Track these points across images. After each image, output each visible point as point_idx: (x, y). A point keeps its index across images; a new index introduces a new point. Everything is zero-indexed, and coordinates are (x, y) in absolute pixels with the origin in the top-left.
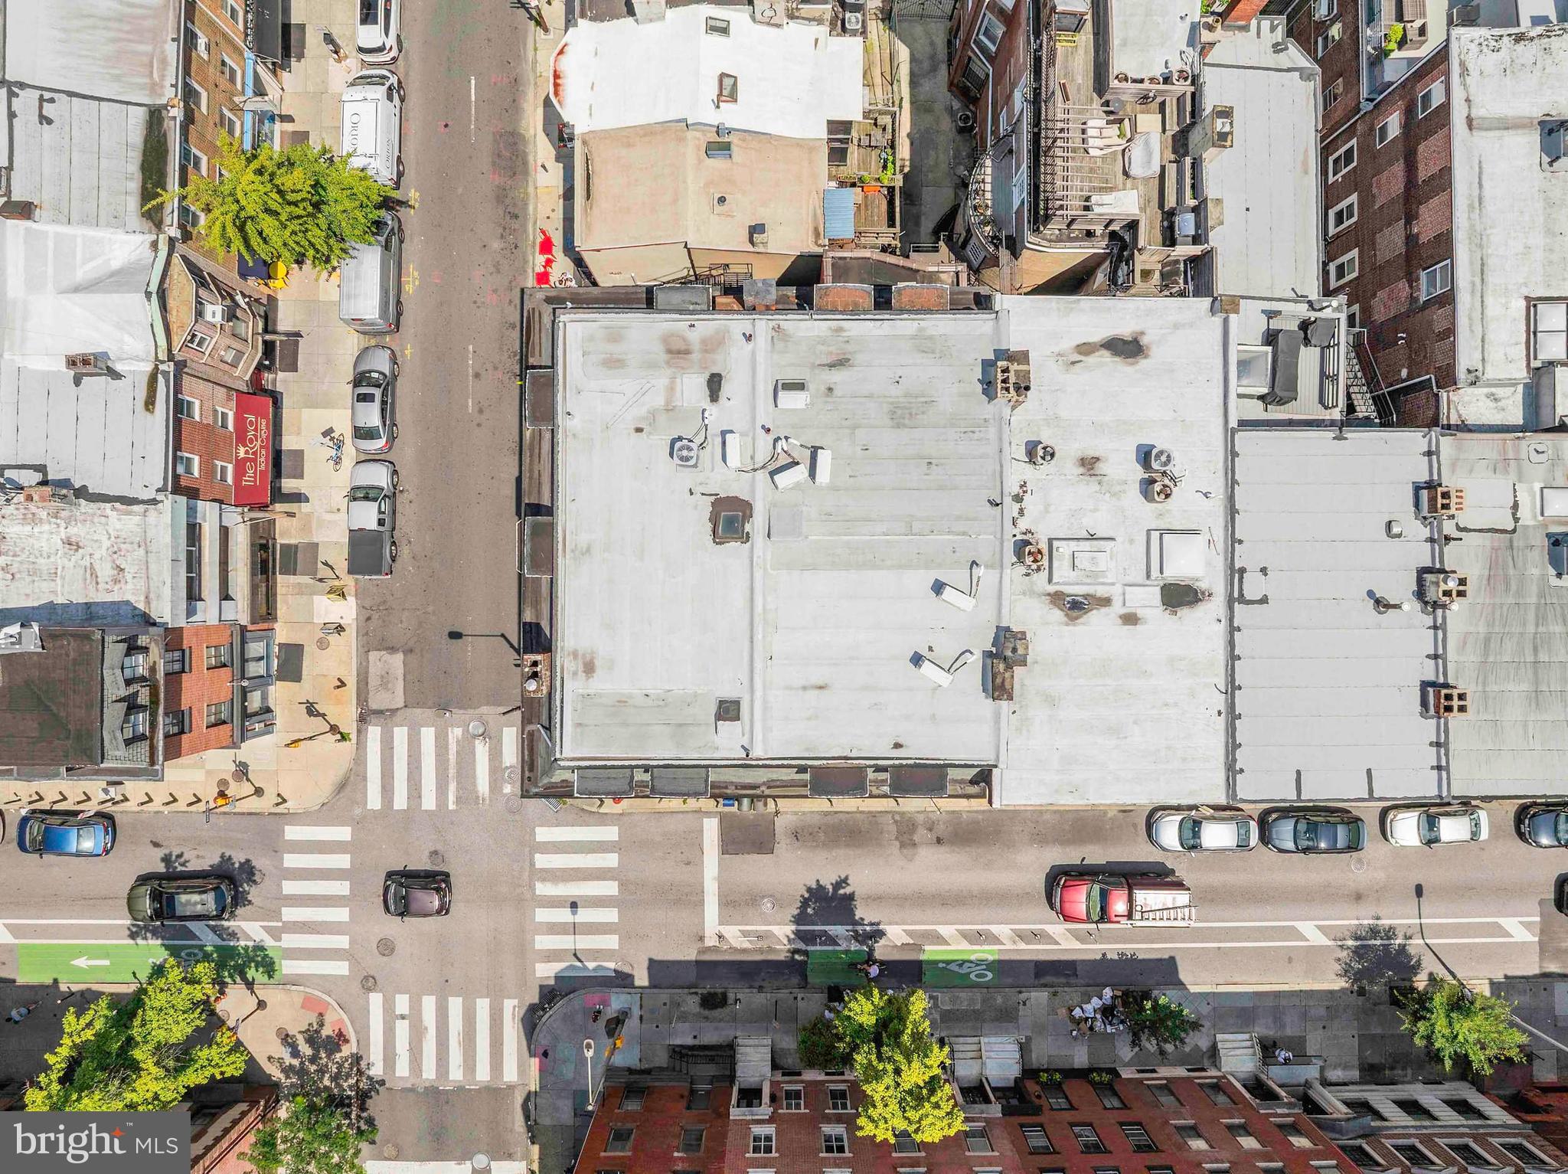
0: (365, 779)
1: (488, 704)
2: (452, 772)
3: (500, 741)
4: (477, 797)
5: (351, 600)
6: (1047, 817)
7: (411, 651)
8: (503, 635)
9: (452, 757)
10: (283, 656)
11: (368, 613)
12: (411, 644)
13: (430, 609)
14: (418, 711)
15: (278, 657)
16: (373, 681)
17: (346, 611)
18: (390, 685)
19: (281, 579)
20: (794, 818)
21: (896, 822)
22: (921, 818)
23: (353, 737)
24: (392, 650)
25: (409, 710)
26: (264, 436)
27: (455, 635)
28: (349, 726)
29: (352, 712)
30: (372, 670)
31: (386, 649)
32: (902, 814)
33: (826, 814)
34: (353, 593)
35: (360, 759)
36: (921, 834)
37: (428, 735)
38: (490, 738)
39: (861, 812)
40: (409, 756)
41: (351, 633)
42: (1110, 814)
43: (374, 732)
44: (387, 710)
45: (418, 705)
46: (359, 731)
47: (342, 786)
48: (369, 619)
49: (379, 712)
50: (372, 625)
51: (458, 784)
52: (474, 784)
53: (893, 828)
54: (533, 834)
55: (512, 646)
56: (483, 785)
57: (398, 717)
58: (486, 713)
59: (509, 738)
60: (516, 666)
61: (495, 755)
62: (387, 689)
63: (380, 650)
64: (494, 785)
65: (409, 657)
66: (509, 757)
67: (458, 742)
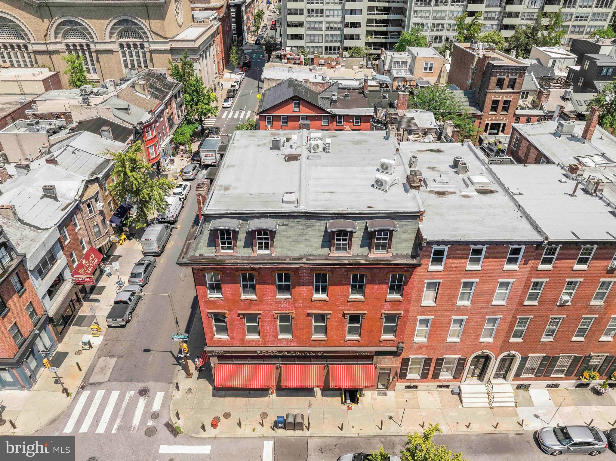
0: (69, 417)
1: (153, 381)
2: (121, 413)
3: (154, 398)
4: (131, 427)
5: (101, 338)
6: (473, 438)
7: (122, 357)
8: (171, 352)
9: (124, 405)
10: (56, 356)
11: (106, 342)
12: (123, 354)
13: (138, 340)
14: (114, 383)
15: (53, 357)
16: (97, 369)
17: (97, 341)
18: (104, 372)
19: (72, 327)
20: (320, 440)
21: (382, 442)
22: (397, 440)
23: (73, 395)
24: (113, 356)
25: (109, 383)
26: (95, 264)
27: (147, 351)
28: (73, 390)
29: (78, 383)
30: (98, 365)
31: (110, 356)
32: (385, 437)
33: (339, 437)
34: (104, 333)
35: (71, 408)
36: (398, 449)
37: (115, 394)
38: (149, 397)
39: (361, 437)
40: (100, 404)
41: (94, 350)
42: (511, 436)
43: (86, 393)
44: (98, 383)
45: (115, 380)
46: (78, 393)
47: (53, 421)
48: (106, 344)
49: (93, 384)
50: (107, 346)
51: (122, 419)
52: (132, 420)
54: (157, 449)
55: (173, 356)
56: (136, 421)
57: (103, 386)
58: (151, 385)
59: (159, 397)
60: (173, 364)
61: (149, 405)
62: (102, 373)
63: (106, 357)
64: (143, 421)
65: (120, 359)
66: (156, 406)
67: (130, 398)
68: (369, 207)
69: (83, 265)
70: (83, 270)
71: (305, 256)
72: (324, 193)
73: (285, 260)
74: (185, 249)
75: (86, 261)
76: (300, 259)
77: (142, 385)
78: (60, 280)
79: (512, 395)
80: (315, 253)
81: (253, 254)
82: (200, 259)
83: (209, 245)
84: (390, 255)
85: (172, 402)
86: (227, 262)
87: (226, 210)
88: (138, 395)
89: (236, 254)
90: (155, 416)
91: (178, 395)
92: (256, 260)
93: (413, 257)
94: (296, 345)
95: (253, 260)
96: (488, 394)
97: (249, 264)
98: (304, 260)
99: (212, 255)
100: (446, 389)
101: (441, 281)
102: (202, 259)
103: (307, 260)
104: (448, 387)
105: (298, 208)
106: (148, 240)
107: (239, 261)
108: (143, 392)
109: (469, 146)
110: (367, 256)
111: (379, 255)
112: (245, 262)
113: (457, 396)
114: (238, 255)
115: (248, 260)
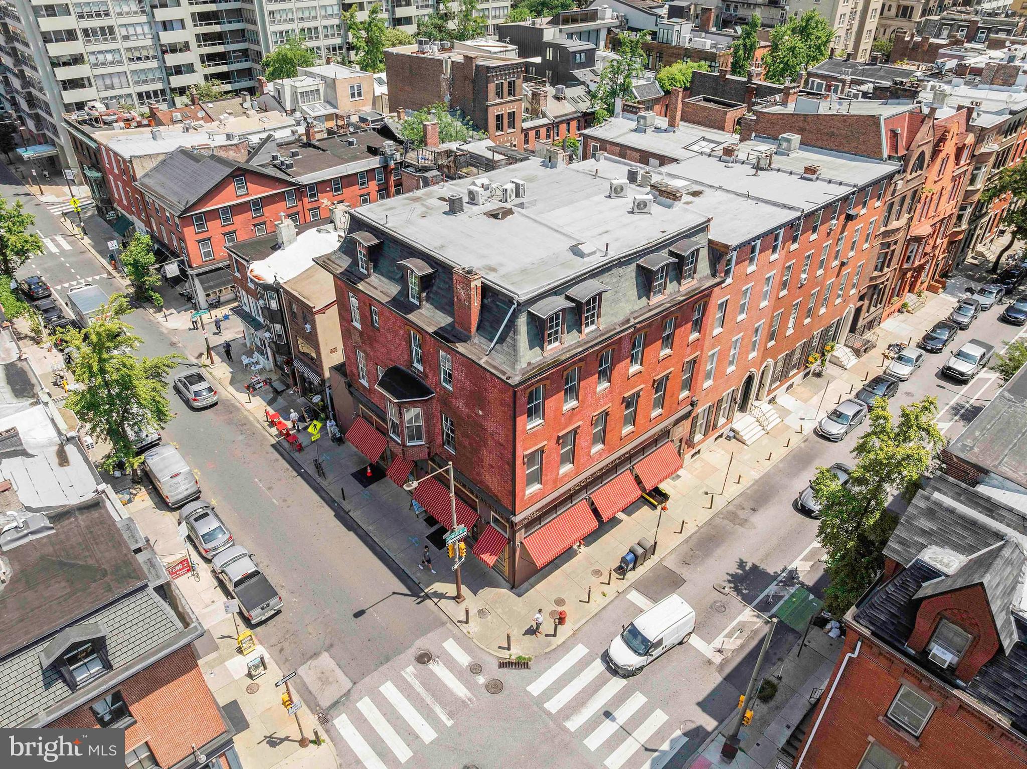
0: (358, 763)
1: (418, 637)
2: (428, 699)
3: (446, 653)
4: (463, 702)
6: (781, 465)
7: (332, 645)
8: (394, 593)
9: (420, 689)
11: (279, 647)
12: (327, 642)
13: (328, 612)
14: (367, 679)
16: (314, 687)
18: (331, 679)
20: (673, 556)
21: (723, 518)
22: (731, 508)
23: (326, 737)
24: (316, 655)
25: (357, 685)
27: (359, 614)
28: (316, 731)
30: (308, 679)
31: (311, 657)
32: (720, 512)
33: (686, 541)
34: (257, 640)
35: (343, 750)
36: (742, 514)
37: (389, 690)
38: (438, 657)
39: (702, 527)
40: (385, 714)
41: (273, 669)
42: (803, 445)
43: (342, 723)
44: (341, 697)
45: (364, 675)
46: (327, 731)
48: (281, 650)
49: (335, 704)
50: (286, 652)
51: (441, 704)
52: (453, 694)
53: (726, 522)
54: (528, 694)
55: (406, 595)
56: (460, 690)
57: (354, 695)
58: (423, 644)
59: (451, 647)
60: (418, 603)
61: (451, 664)
62: (331, 683)
63: (305, 663)
64: (470, 686)
65: (333, 650)
66: (464, 659)
67: (416, 676)
68: (663, 232)
71: (630, 315)
73: (615, 329)
76: (628, 321)
77: (412, 653)
79: (773, 411)
80: (636, 308)
81: (583, 336)
82: (531, 370)
83: (531, 347)
84: (695, 281)
85: (475, 640)
86: (563, 358)
87: (540, 288)
88: (421, 666)
89: (563, 346)
90: (476, 669)
91: (474, 627)
92: (588, 342)
93: (714, 275)
95: (585, 343)
96: (757, 421)
97: (587, 349)
98: (632, 322)
99: (538, 359)
100: (720, 439)
101: (728, 297)
102: (534, 368)
103: (635, 318)
104: (721, 436)
105: (609, 257)
106: (176, 475)
107: (574, 352)
108: (424, 658)
110: (679, 291)
111: (688, 285)
112: (581, 349)
113: (734, 440)
114: (566, 345)
115: (581, 346)
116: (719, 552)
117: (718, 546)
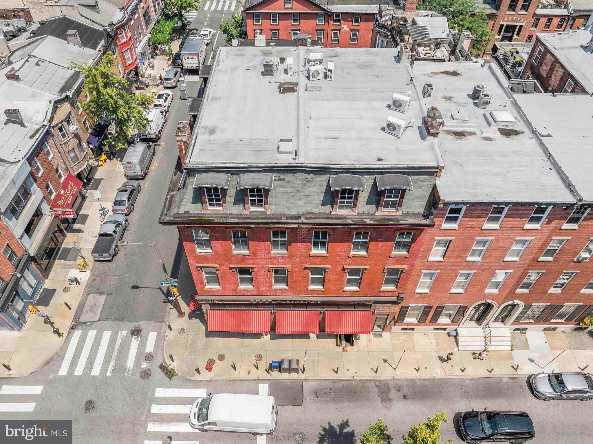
0: (63, 358)
1: (144, 320)
2: (115, 355)
3: (146, 339)
4: (126, 369)
5: (89, 272)
6: (467, 382)
7: (111, 294)
8: (160, 288)
9: (117, 347)
10: (43, 294)
11: (94, 278)
12: (112, 291)
13: (127, 276)
14: (105, 322)
15: (40, 295)
16: (86, 308)
17: (84, 276)
18: (94, 310)
19: (57, 261)
20: (315, 384)
21: (377, 386)
22: (391, 383)
23: (65, 335)
24: (102, 293)
25: (100, 322)
26: (74, 192)
27: (135, 287)
28: (64, 330)
29: (69, 322)
30: (87, 302)
31: (98, 293)
32: (380, 381)
33: (334, 381)
34: (91, 268)
35: (64, 348)
36: (393, 394)
37: (107, 335)
38: (141, 337)
39: (356, 380)
40: (93, 346)
41: (82, 286)
42: (505, 380)
43: (78, 333)
44: (88, 322)
45: (106, 319)
46: (69, 333)
47: (47, 363)
48: (94, 280)
49: (84, 323)
50: (95, 282)
51: (116, 361)
52: (126, 362)
53: (376, 390)
54: (154, 392)
55: (163, 293)
56: (130, 363)
57: (94, 325)
58: (143, 324)
59: (152, 337)
60: (164, 302)
61: (142, 346)
62: (93, 312)
63: (94, 294)
64: (137, 364)
65: (110, 296)
66: (150, 348)
67: (123, 338)
68: (379, 160)
69: (63, 196)
70: (63, 201)
71: (303, 214)
72: (326, 138)
73: (281, 219)
74: (167, 203)
75: (65, 190)
76: (298, 217)
77: (133, 325)
78: (38, 214)
79: (509, 339)
80: (316, 211)
81: (245, 212)
82: (184, 217)
83: (194, 201)
84: (400, 213)
85: (165, 343)
86: (216, 221)
87: (213, 163)
88: (130, 335)
89: (225, 212)
90: (149, 358)
91: (171, 335)
92: (248, 218)
93: (426, 216)
94: (291, 294)
95: (245, 218)
96: (485, 337)
97: (240, 223)
98: (303, 220)
99: (198, 212)
100: (443, 331)
101: (453, 238)
102: (187, 217)
103: (306, 218)
104: (445, 329)
105: (297, 162)
106: (130, 163)
107: (229, 220)
108: (136, 332)
109: (490, 68)
110: (374, 215)
111: (387, 214)
112: (236, 221)
113: (453, 339)
114: (228, 212)
115: (239, 218)
116: (346, 405)
117: (349, 401)
